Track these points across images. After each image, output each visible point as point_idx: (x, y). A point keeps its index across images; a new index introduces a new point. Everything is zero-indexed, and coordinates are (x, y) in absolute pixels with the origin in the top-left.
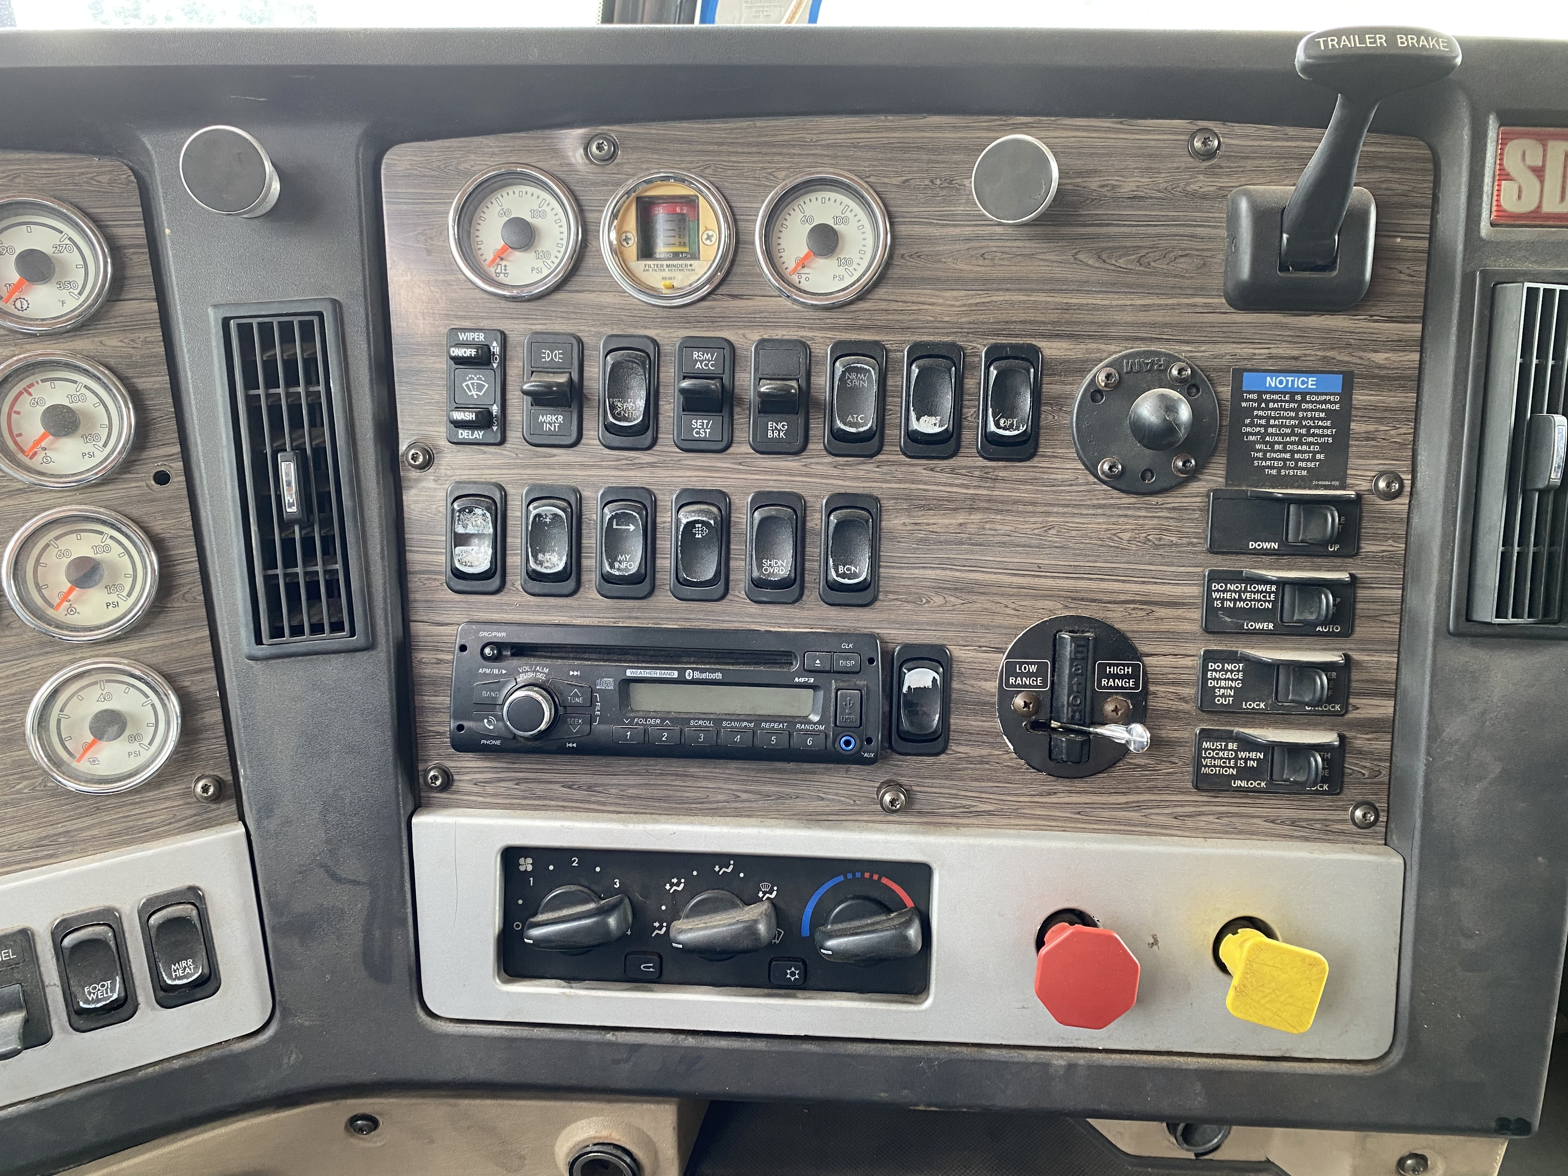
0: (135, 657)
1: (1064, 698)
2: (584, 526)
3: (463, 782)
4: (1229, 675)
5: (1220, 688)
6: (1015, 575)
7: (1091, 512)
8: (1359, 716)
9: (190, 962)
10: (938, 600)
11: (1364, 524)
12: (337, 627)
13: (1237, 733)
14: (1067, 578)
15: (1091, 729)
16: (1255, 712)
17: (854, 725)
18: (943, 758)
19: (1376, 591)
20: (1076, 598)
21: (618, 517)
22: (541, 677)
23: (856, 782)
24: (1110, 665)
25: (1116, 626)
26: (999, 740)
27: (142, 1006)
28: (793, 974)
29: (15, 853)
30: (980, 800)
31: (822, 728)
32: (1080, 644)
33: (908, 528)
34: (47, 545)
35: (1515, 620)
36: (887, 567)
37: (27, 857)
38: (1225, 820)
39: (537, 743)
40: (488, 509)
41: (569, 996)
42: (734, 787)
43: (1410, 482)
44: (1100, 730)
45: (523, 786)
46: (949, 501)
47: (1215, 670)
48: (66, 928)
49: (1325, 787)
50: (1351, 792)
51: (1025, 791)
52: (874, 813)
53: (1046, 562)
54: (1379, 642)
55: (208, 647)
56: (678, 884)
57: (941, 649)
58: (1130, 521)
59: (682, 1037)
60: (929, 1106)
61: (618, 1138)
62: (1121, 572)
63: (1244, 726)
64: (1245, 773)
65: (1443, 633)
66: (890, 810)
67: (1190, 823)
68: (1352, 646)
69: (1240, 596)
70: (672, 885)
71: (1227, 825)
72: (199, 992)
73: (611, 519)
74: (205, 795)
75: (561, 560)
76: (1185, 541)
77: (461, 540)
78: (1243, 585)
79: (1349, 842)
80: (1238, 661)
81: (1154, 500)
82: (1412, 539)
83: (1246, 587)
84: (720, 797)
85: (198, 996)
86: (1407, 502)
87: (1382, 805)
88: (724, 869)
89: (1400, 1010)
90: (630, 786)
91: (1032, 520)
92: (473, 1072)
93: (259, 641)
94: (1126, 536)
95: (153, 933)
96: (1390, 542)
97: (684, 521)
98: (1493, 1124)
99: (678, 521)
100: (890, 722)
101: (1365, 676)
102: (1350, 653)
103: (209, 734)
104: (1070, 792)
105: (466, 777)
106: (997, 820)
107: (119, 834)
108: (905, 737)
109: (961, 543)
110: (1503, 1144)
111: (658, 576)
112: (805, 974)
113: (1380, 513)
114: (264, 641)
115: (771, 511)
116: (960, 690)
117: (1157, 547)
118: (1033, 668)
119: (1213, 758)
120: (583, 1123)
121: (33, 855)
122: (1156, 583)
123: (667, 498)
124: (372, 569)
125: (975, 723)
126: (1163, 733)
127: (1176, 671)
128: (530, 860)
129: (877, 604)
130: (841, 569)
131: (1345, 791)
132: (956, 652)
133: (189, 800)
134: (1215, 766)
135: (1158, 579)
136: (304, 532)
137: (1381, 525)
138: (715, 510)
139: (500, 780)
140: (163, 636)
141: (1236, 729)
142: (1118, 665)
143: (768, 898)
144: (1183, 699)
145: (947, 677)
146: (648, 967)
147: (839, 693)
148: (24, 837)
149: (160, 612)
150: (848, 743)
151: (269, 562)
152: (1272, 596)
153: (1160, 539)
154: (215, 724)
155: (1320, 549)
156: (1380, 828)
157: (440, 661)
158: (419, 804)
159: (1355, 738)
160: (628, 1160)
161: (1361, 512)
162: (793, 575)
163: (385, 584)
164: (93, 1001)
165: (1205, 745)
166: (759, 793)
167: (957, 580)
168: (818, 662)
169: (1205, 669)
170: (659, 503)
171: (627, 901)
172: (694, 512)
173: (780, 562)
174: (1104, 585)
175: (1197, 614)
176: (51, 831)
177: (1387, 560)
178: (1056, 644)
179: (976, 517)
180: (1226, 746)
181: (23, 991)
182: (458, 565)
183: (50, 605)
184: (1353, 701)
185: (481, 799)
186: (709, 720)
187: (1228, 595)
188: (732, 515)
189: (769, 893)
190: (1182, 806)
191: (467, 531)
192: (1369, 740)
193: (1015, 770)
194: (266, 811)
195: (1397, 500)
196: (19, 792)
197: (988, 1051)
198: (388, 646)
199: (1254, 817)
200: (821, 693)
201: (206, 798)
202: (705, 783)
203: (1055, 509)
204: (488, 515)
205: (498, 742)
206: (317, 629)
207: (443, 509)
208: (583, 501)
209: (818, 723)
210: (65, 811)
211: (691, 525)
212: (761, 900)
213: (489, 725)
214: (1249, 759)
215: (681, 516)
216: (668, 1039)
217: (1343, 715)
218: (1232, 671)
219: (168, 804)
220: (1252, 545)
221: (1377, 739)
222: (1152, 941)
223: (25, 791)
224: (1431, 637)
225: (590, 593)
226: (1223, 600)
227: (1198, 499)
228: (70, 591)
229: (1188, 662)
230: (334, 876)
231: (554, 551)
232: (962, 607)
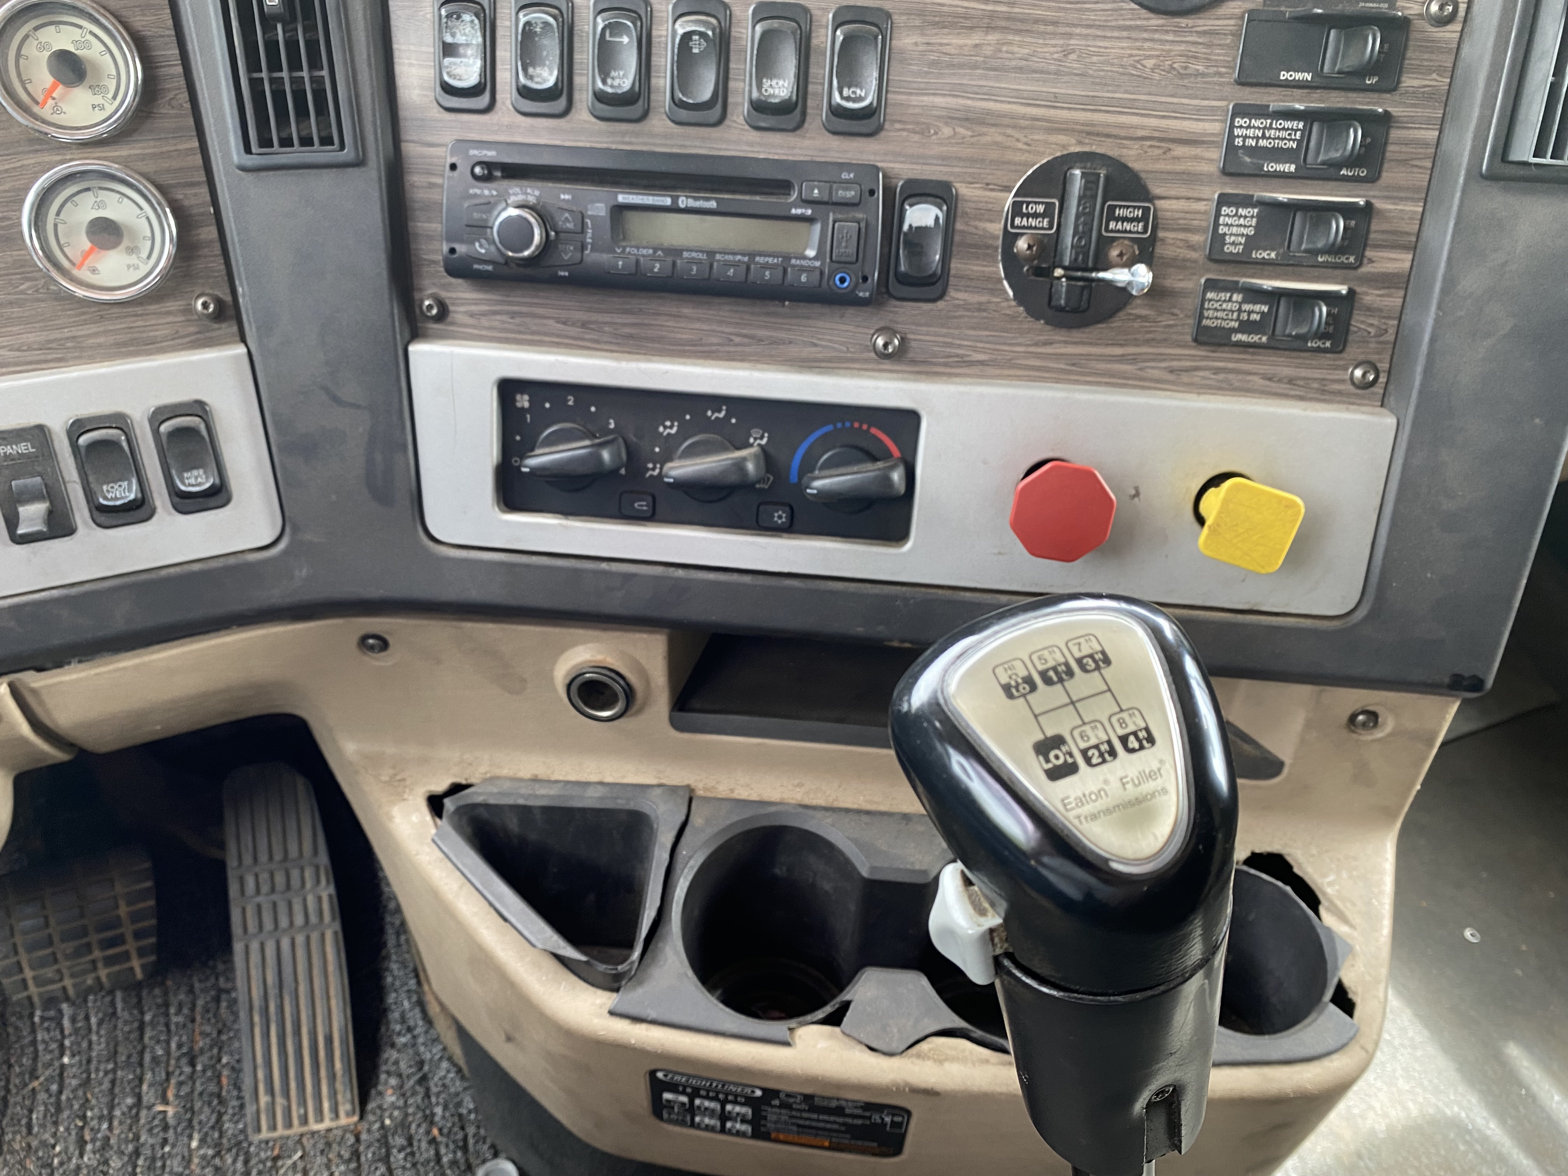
0: (125, 163)
1: (1068, 239)
2: (576, 39)
3: (458, 313)
4: (1242, 221)
5: (1231, 235)
6: (1030, 105)
7: (1116, 34)
8: (1372, 270)
9: (201, 471)
10: (947, 131)
11: (1409, 54)
12: (327, 141)
13: (1244, 283)
14: (1084, 110)
15: (1094, 275)
16: (1264, 263)
17: (849, 259)
18: (940, 304)
19: (1411, 132)
20: (1091, 132)
21: (613, 28)
22: (532, 200)
23: (851, 328)
24: (1120, 207)
25: (1130, 165)
26: (999, 286)
27: (159, 510)
28: (780, 517)
29: (25, 354)
30: (975, 349)
31: (817, 264)
32: (1090, 180)
33: (920, 48)
34: (27, 37)
35: (1554, 162)
36: (895, 92)
37: (38, 358)
38: (1221, 376)
39: (529, 271)
40: (477, 15)
41: (566, 527)
42: (727, 330)
43: (1465, 6)
44: (1102, 275)
45: (518, 320)
46: (965, 18)
47: (1228, 215)
48: (80, 427)
49: (1328, 344)
50: (1353, 351)
51: (1020, 340)
52: (866, 361)
53: (1063, 91)
54: (1407, 189)
55: (198, 160)
56: (671, 427)
57: (946, 186)
58: (1156, 47)
59: (672, 569)
60: (903, 641)
61: (612, 661)
62: (1141, 105)
63: (1253, 277)
64: (1247, 326)
65: (1475, 175)
66: (883, 356)
67: (1185, 378)
68: (1377, 193)
69: (1264, 134)
70: (665, 427)
71: (1222, 381)
72: (212, 502)
73: (604, 30)
74: (205, 312)
75: (551, 74)
76: (1212, 70)
77: (449, 50)
78: (1269, 121)
79: (1344, 402)
80: (1254, 206)
81: (1183, 21)
82: (1459, 72)
83: (1271, 124)
84: (715, 340)
85: (211, 505)
86: (1459, 29)
87: (1384, 366)
88: (716, 415)
89: (1372, 568)
90: (624, 325)
91: (1053, 42)
92: (475, 594)
93: (248, 150)
94: (1150, 63)
95: (164, 439)
96: (1434, 76)
97: (681, 31)
98: (1447, 680)
99: (674, 32)
100: (888, 261)
101: (1385, 226)
102: (1373, 201)
103: (206, 251)
104: (1066, 342)
105: (462, 309)
106: (990, 371)
107: (125, 344)
108: (904, 280)
109: (975, 67)
110: (1454, 702)
111: (653, 97)
112: (792, 517)
113: (1429, 41)
114: (254, 150)
115: (775, 24)
116: (963, 232)
117: (1181, 76)
118: (1041, 209)
119: (1216, 309)
120: (580, 649)
121: (42, 357)
122: (1176, 118)
123: (663, 8)
124: (359, 77)
125: (976, 268)
126: (1168, 283)
127: (1188, 216)
128: (526, 397)
129: (883, 134)
130: (846, 92)
131: (1348, 349)
132: (962, 189)
133: (190, 317)
134: (1217, 318)
135: (1179, 113)
136: (287, 35)
137: (1426, 56)
138: (713, 21)
139: (495, 313)
140: (152, 143)
141: (1243, 280)
142: (1128, 207)
143: (759, 445)
144: (1192, 247)
145: (951, 217)
146: (641, 505)
147: (837, 225)
148: (31, 338)
149: (147, 117)
150: (843, 280)
151: (253, 65)
152: (1299, 133)
153: (1186, 68)
154: (211, 241)
155: (1356, 81)
156: (1378, 389)
157: (432, 186)
158: (416, 334)
159: (1367, 294)
160: (622, 682)
161: (1407, 40)
162: (794, 98)
163: (373, 94)
164: (112, 499)
165: (1210, 295)
166: (752, 337)
167: (968, 109)
168: (816, 191)
169: (1218, 215)
170: (655, 14)
171: (621, 440)
172: (691, 21)
173: (781, 83)
174: (1123, 119)
175: (1217, 155)
176: (57, 335)
177: (1427, 96)
178: (1065, 182)
179: (993, 37)
180: (1231, 297)
181: (46, 485)
182: (446, 78)
183: (37, 103)
184: (1369, 253)
185: (476, 332)
186: (702, 252)
187: (1250, 132)
188: (733, 30)
189: (759, 440)
190: (1179, 360)
191: (456, 41)
192: (1380, 296)
193: (1013, 318)
194: (266, 328)
195: (1449, 27)
196: (23, 292)
197: (962, 594)
198: (379, 162)
199: (1250, 374)
200: (817, 227)
201: (208, 316)
202: (698, 325)
203: (1078, 30)
204: (476, 21)
205: (490, 268)
206: (306, 141)
207: (429, 16)
208: (576, 11)
209: (815, 258)
210: (70, 316)
211: (687, 36)
212: (752, 445)
213: (480, 249)
214: (1253, 312)
215: (677, 26)
216: (659, 570)
217: (1356, 268)
218: (1246, 217)
219: (170, 319)
220: (1284, 75)
221: (1388, 296)
222: (1133, 492)
223: (30, 292)
224: (1461, 180)
225: (582, 113)
226: (1245, 137)
227: (1232, 22)
228: (53, 88)
229: (1201, 206)
230: (336, 399)
231: (544, 65)
232: (972, 140)
